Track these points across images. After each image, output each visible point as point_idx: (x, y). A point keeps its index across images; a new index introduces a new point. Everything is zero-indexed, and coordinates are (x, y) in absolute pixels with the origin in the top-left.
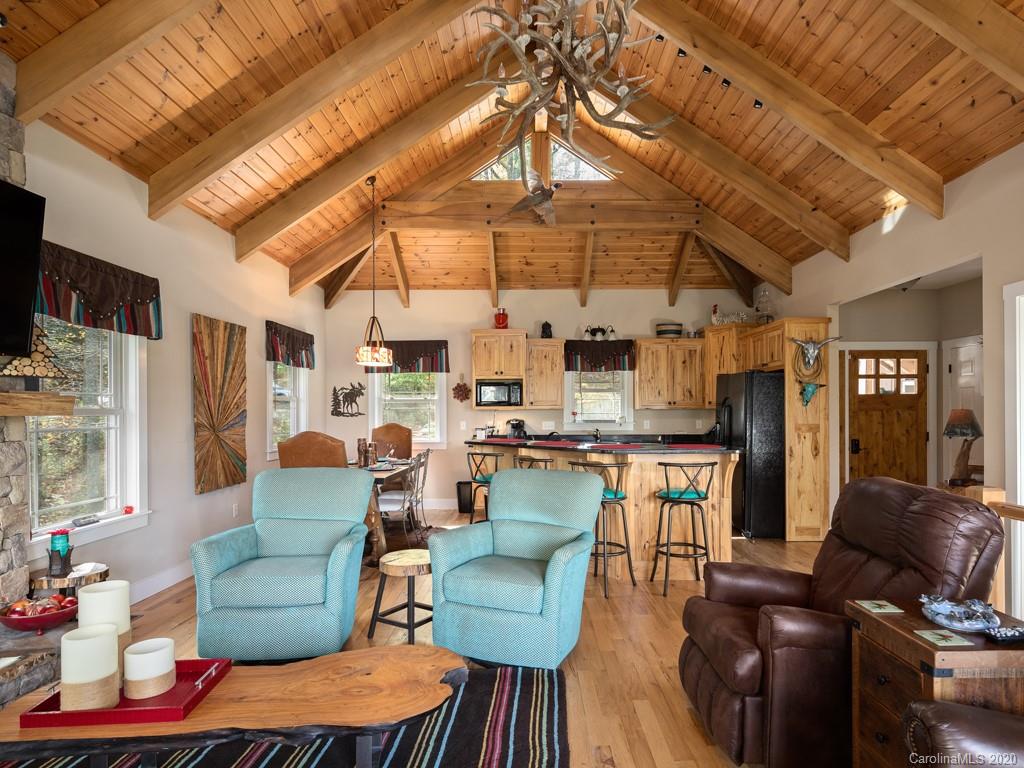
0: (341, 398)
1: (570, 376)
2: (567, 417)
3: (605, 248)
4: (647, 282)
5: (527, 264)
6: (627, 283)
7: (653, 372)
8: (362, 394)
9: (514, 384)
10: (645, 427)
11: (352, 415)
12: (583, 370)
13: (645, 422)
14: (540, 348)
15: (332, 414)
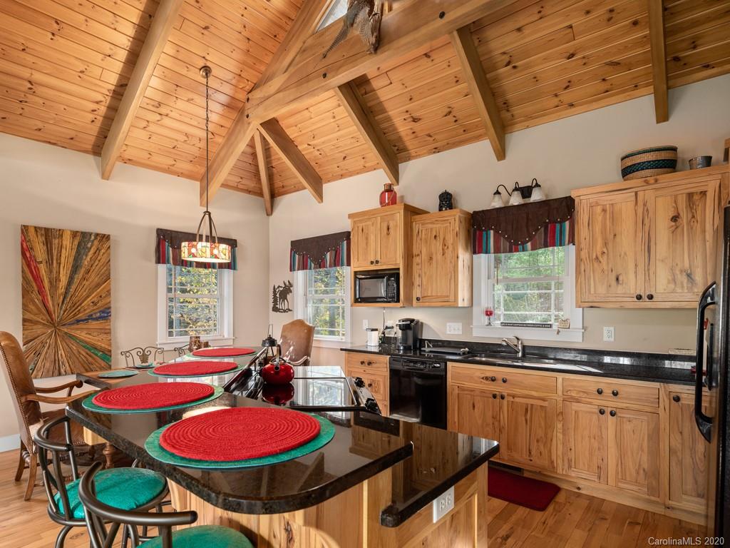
0: (278, 295)
1: (483, 260)
2: (479, 319)
3: (506, 58)
4: (608, 91)
5: (415, 120)
6: (572, 105)
7: (606, 244)
8: (291, 292)
9: (390, 276)
10: (605, 339)
11: (285, 311)
12: (497, 251)
13: (605, 329)
14: (430, 226)
15: (273, 310)
